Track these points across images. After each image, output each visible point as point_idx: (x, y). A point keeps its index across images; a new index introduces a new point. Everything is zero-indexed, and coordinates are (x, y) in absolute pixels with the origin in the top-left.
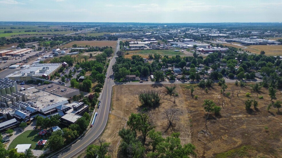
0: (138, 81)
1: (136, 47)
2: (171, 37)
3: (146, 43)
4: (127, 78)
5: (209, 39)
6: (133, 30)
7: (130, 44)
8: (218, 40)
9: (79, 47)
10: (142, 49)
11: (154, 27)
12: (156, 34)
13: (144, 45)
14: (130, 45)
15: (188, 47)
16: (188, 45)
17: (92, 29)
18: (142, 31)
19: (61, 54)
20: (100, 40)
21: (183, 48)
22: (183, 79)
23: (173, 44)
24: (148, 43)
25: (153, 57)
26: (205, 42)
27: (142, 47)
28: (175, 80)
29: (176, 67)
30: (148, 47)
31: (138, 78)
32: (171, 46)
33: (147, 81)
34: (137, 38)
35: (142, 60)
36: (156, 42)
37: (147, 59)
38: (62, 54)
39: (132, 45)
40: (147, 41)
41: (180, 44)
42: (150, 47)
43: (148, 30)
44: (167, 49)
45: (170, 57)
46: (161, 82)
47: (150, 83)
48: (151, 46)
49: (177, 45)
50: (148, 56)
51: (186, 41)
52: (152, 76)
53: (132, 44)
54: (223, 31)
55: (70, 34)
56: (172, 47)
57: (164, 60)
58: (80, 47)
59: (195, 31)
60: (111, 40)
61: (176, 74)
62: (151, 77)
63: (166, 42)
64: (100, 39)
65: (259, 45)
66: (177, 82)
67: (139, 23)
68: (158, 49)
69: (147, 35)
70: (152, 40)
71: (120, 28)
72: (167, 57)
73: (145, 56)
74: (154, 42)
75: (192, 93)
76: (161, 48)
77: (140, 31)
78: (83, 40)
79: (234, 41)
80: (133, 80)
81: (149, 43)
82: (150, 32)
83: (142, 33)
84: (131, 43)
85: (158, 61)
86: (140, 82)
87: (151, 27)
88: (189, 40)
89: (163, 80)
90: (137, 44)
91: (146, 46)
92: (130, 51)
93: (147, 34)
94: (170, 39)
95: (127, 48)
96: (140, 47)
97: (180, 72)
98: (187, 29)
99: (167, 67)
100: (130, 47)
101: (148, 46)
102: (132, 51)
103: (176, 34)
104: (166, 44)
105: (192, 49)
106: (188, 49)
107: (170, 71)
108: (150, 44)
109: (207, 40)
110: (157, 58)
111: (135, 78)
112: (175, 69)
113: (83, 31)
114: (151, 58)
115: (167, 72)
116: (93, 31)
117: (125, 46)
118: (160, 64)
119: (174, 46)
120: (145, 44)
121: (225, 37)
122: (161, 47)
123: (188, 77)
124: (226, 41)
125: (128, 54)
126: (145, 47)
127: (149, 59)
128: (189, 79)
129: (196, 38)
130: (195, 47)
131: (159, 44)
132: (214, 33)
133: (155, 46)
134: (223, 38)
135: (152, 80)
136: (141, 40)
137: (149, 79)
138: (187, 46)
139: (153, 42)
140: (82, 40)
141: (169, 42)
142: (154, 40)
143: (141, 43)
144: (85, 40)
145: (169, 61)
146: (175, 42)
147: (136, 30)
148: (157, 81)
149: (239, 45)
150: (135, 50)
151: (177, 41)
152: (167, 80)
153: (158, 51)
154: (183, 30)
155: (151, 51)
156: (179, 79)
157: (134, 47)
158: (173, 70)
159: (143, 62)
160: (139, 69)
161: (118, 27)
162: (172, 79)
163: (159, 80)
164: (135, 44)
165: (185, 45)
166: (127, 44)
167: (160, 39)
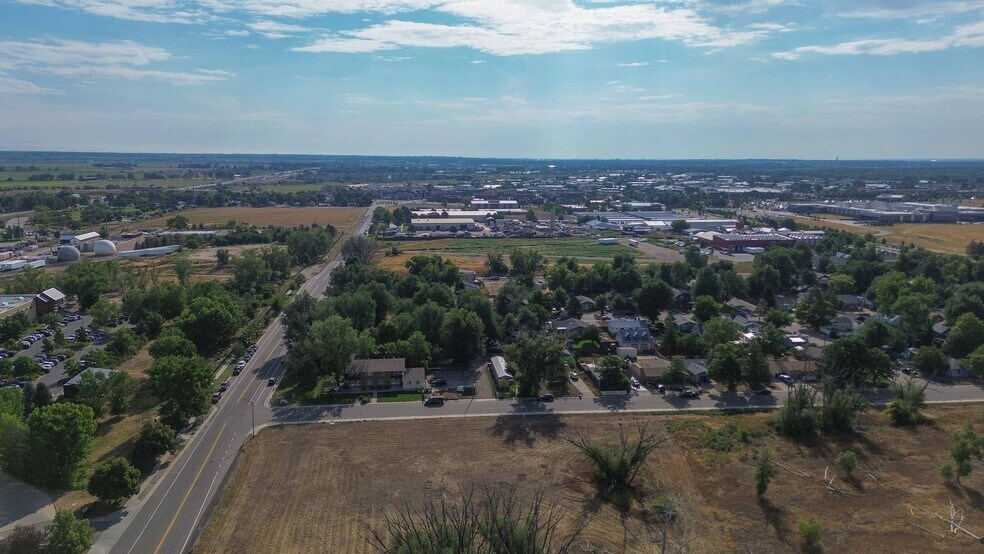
0: (416, 393)
1: (438, 227)
2: (575, 195)
3: (482, 213)
4: (354, 378)
5: (723, 204)
6: (436, 178)
7: (416, 216)
8: (759, 207)
9: (194, 228)
10: (461, 236)
11: (513, 169)
12: (519, 186)
13: (471, 221)
14: (414, 221)
15: (652, 227)
16: (649, 223)
17: (288, 174)
18: (469, 179)
19: (93, 253)
20: (301, 206)
21: (628, 231)
22: (675, 384)
23: (587, 219)
24: (489, 215)
25: (509, 265)
26: (709, 211)
27: (463, 227)
28: (626, 386)
29: (622, 310)
30: (487, 229)
31: (418, 378)
32: (579, 223)
33: (470, 393)
34: (447, 200)
35: (452, 277)
36: (519, 210)
37: (479, 273)
38: (97, 255)
39: (422, 221)
40: (485, 207)
41: (616, 220)
42: (495, 229)
43: (493, 176)
44: (562, 235)
45: (586, 264)
46: (548, 399)
47: (487, 407)
48: (501, 226)
49: (605, 220)
50: (482, 263)
51: (636, 209)
52: (500, 364)
53: (423, 215)
54: (760, 180)
55: (198, 185)
56: (584, 230)
57: (557, 281)
58: (201, 228)
59: (658, 180)
60: (345, 205)
61: (626, 349)
62: (492, 371)
63: (561, 213)
64: (303, 200)
65: (927, 222)
66: (645, 401)
67: (460, 158)
68: (530, 236)
69: (486, 189)
70: (505, 206)
71: (393, 170)
72: (572, 266)
73: (469, 263)
74: (512, 210)
75: (762, 488)
76: (539, 233)
77: (463, 179)
78: (235, 205)
79: (824, 211)
80: (389, 389)
81: (492, 213)
82: (498, 183)
83: (468, 185)
84: (419, 213)
85: (529, 284)
86: (429, 404)
87: (500, 170)
88: (649, 204)
89: (562, 388)
90: (445, 216)
91: (480, 225)
92: (411, 244)
93: (488, 186)
94: (575, 204)
95: (402, 231)
96: (453, 228)
97: (645, 338)
98: (627, 175)
99: (576, 311)
100: (413, 228)
101: (488, 223)
102: (417, 243)
103: (595, 188)
104: (561, 218)
105: (668, 235)
106: (654, 236)
107: (592, 333)
108: (494, 216)
109: (715, 205)
110: (524, 269)
111: (398, 376)
112: (617, 323)
113: (253, 178)
114: (496, 269)
115: (577, 341)
116: (292, 177)
117: (392, 226)
118: (538, 299)
119: (594, 223)
120: (477, 219)
121: (782, 198)
122: (542, 230)
123: (696, 367)
124: (790, 209)
125: (395, 253)
126: (477, 229)
127: (487, 275)
128: (704, 380)
129: (671, 202)
130: (679, 228)
131: (531, 217)
132: (730, 185)
133: (518, 224)
134: (774, 201)
135: (501, 390)
136: (463, 205)
137: (483, 382)
138: (646, 225)
139: (509, 213)
140: (230, 205)
141: (571, 211)
142: (511, 206)
143: (457, 215)
144: (243, 204)
145: (582, 282)
146: (596, 213)
147: (448, 178)
148: (528, 393)
149: (850, 223)
150: (431, 238)
151: (603, 210)
152: (581, 385)
153: (526, 242)
154: (614, 178)
155: (499, 241)
156: (651, 383)
157: (428, 228)
158: (605, 329)
159: (461, 286)
160: (429, 324)
161: (385, 169)
162: (613, 385)
163: (538, 388)
164: (437, 216)
165: (635, 223)
166: (404, 216)
167: (535, 203)
